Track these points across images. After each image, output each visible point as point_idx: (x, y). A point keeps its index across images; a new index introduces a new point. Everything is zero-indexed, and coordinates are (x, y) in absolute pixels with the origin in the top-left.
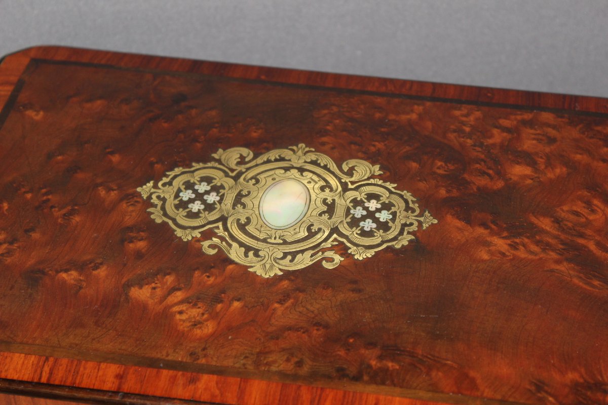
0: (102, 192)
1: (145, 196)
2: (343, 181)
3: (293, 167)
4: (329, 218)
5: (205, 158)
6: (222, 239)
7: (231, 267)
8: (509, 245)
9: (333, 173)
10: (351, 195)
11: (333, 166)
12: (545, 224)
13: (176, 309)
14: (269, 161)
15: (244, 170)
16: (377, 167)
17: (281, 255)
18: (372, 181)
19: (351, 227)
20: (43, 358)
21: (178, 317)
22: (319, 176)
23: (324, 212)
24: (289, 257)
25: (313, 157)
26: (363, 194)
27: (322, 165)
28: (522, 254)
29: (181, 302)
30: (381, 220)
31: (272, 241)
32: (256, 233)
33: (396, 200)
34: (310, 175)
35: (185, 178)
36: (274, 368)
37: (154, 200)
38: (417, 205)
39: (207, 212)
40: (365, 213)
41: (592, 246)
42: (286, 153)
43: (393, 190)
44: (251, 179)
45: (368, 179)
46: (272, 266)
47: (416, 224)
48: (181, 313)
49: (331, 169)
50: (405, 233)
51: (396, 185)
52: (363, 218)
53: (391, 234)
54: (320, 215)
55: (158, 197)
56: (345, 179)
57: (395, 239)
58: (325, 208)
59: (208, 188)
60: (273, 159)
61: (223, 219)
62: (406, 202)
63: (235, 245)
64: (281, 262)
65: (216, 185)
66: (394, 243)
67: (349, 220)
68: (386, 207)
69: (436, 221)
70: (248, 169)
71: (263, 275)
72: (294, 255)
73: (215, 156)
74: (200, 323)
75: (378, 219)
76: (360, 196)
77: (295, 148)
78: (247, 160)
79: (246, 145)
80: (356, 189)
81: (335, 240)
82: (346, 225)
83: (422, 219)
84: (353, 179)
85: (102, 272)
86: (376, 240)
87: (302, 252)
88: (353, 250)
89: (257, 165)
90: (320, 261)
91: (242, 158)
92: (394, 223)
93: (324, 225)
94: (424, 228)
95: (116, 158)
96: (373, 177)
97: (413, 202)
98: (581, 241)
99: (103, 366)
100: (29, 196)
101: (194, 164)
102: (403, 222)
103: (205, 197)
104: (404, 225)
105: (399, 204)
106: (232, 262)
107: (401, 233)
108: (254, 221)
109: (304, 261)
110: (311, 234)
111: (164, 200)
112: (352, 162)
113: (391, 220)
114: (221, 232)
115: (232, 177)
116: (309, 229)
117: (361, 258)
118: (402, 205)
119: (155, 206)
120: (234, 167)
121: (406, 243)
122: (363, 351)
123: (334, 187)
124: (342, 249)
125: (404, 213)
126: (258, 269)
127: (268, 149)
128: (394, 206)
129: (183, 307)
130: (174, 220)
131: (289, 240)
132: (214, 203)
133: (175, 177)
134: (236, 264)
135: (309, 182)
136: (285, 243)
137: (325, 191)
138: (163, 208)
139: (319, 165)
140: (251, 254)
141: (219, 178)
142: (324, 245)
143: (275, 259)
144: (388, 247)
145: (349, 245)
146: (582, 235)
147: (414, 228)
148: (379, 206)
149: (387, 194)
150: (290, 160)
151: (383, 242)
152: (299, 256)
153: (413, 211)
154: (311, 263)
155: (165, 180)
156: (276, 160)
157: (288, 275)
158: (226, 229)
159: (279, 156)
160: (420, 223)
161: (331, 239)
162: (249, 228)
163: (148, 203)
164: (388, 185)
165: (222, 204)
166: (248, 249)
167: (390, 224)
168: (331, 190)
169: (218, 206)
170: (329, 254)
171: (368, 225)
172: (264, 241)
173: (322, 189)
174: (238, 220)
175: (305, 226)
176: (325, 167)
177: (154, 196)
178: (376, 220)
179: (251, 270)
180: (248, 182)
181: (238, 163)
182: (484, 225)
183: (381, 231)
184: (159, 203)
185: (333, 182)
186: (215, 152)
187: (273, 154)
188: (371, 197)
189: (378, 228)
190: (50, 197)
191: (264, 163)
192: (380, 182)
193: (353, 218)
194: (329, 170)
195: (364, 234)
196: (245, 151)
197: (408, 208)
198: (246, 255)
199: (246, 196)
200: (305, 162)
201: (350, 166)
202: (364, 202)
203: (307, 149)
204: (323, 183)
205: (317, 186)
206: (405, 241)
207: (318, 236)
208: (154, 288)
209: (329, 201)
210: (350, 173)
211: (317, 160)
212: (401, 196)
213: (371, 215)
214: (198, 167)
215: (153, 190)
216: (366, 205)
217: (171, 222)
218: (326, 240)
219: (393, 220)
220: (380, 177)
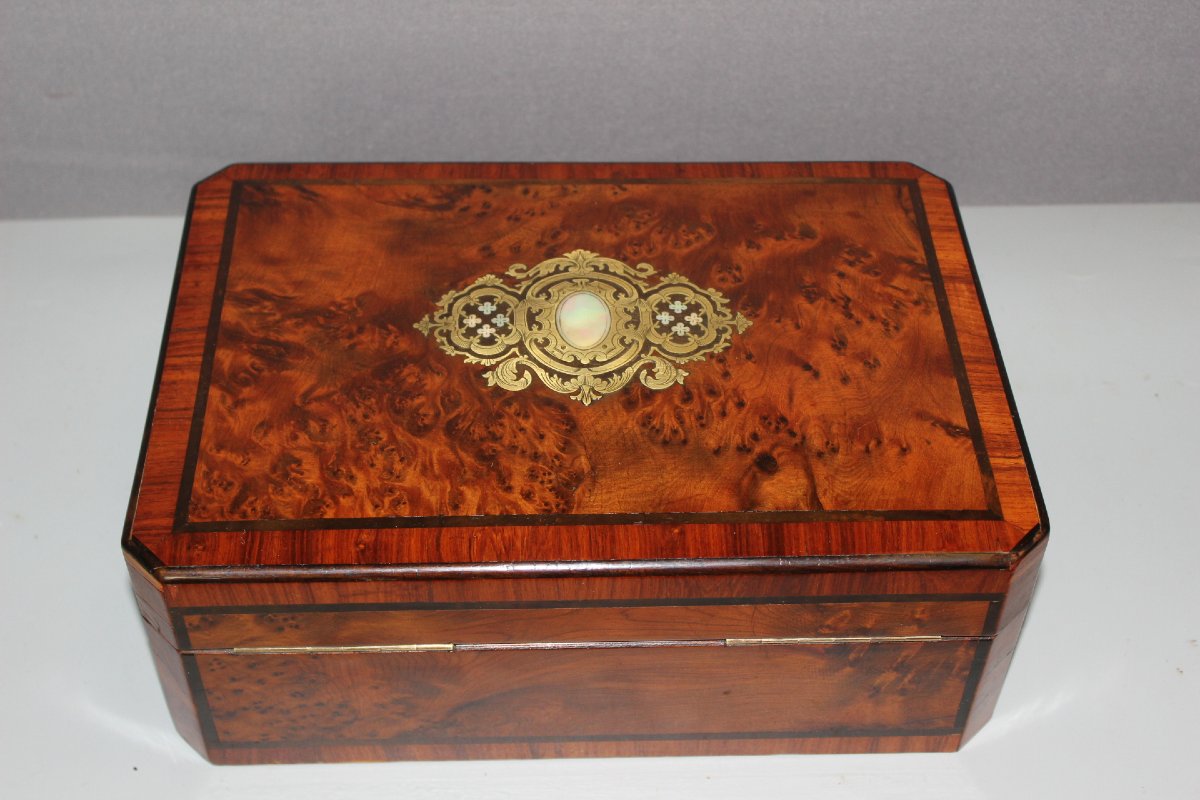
1: (739, 316)
2: (526, 356)
3: (588, 366)
4: (530, 308)
5: (694, 368)
6: (636, 277)
9: (541, 365)
10: (513, 340)
11: (540, 373)
14: (620, 371)
15: (643, 355)
16: (491, 383)
17: (570, 269)
18: (493, 362)
19: (505, 303)
22: (555, 359)
23: (537, 314)
24: (561, 268)
25: (570, 386)
26: (500, 342)
27: (555, 376)
30: (474, 316)
31: (584, 281)
32: (602, 285)
33: (463, 343)
34: (565, 358)
35: (706, 340)
37: (727, 311)
38: (438, 340)
39: (664, 301)
40: (494, 321)
42: (603, 387)
43: (467, 355)
44: (630, 345)
45: (498, 363)
46: (576, 259)
47: (436, 319)
49: (543, 371)
50: (446, 307)
51: (465, 361)
52: (494, 314)
53: (461, 303)
54: (541, 311)
55: (724, 316)
56: (523, 359)
57: (456, 299)
58: (537, 319)
59: (674, 329)
60: (615, 376)
61: (642, 295)
62: (450, 343)
63: (621, 273)
64: (568, 264)
65: (667, 334)
66: (457, 295)
67: (509, 310)
68: (471, 332)
69: (415, 325)
70: (638, 358)
71: (582, 251)
72: (557, 271)
73: (684, 373)
75: (478, 317)
76: (503, 341)
77: (595, 397)
78: (644, 372)
79: (650, 395)
80: (509, 347)
81: (519, 289)
82: (511, 305)
83: (431, 325)
84: (515, 360)
86: (476, 295)
87: (549, 275)
88: (499, 282)
89: (631, 364)
90: (528, 269)
91: (652, 374)
92: (460, 316)
93: (535, 302)
94: (427, 316)
96: (492, 368)
97: (442, 343)
101: (703, 358)
102: (451, 318)
103: (672, 318)
104: (449, 314)
105: (458, 338)
107: (451, 306)
108: (610, 298)
109: (546, 266)
110: (545, 290)
111: (717, 313)
112: (519, 386)
113: (464, 318)
114: (641, 285)
115: (654, 345)
116: (549, 296)
117: (488, 276)
118: (455, 338)
119: (723, 305)
120: (654, 358)
121: (445, 297)
123: (534, 346)
124: (512, 282)
125: (451, 328)
126: (589, 256)
127: (625, 389)
128: (463, 335)
130: (695, 292)
131: (566, 283)
132: (660, 312)
133: (717, 340)
135: (564, 347)
136: (570, 280)
137: (544, 338)
138: (713, 304)
139: (560, 375)
140: (601, 268)
141: (667, 342)
142: (528, 282)
143: (575, 265)
144: (463, 289)
145: (503, 286)
147: (438, 314)
148: (479, 331)
149: (473, 348)
151: (468, 292)
152: (552, 270)
153: (441, 333)
154: (539, 265)
155: (727, 336)
156: (611, 374)
157: (558, 254)
158: (636, 287)
159: (609, 382)
160: (432, 320)
161: (523, 288)
162: (611, 289)
163: (732, 309)
164: (474, 360)
165: (650, 311)
166: (606, 272)
167: (464, 313)
168: (536, 341)
169: (656, 310)
170: (520, 276)
171: (487, 308)
172: (592, 280)
173: (547, 342)
174: (627, 296)
175: (553, 296)
176: (551, 373)
177: (730, 316)
178: (480, 315)
179: (595, 254)
180: (633, 340)
181: (653, 366)
183: (472, 304)
184: (719, 308)
185: (536, 352)
187: (617, 384)
188: (492, 341)
189: (476, 306)
191: (623, 369)
192: (484, 362)
193: (505, 313)
194: (546, 369)
195: (490, 299)
196: (651, 384)
197: (448, 335)
198: (606, 266)
199: (628, 323)
200: (576, 377)
201: (522, 379)
202: (497, 332)
203: (579, 397)
204: (548, 348)
205: (553, 343)
206: (445, 300)
207: (537, 290)
209: (535, 327)
210: (521, 370)
211: (563, 382)
212: (457, 348)
213: (487, 319)
214: (697, 355)
215: (734, 322)
216: (493, 330)
217: (698, 289)
218: (528, 288)
219: (461, 319)
220: (486, 369)
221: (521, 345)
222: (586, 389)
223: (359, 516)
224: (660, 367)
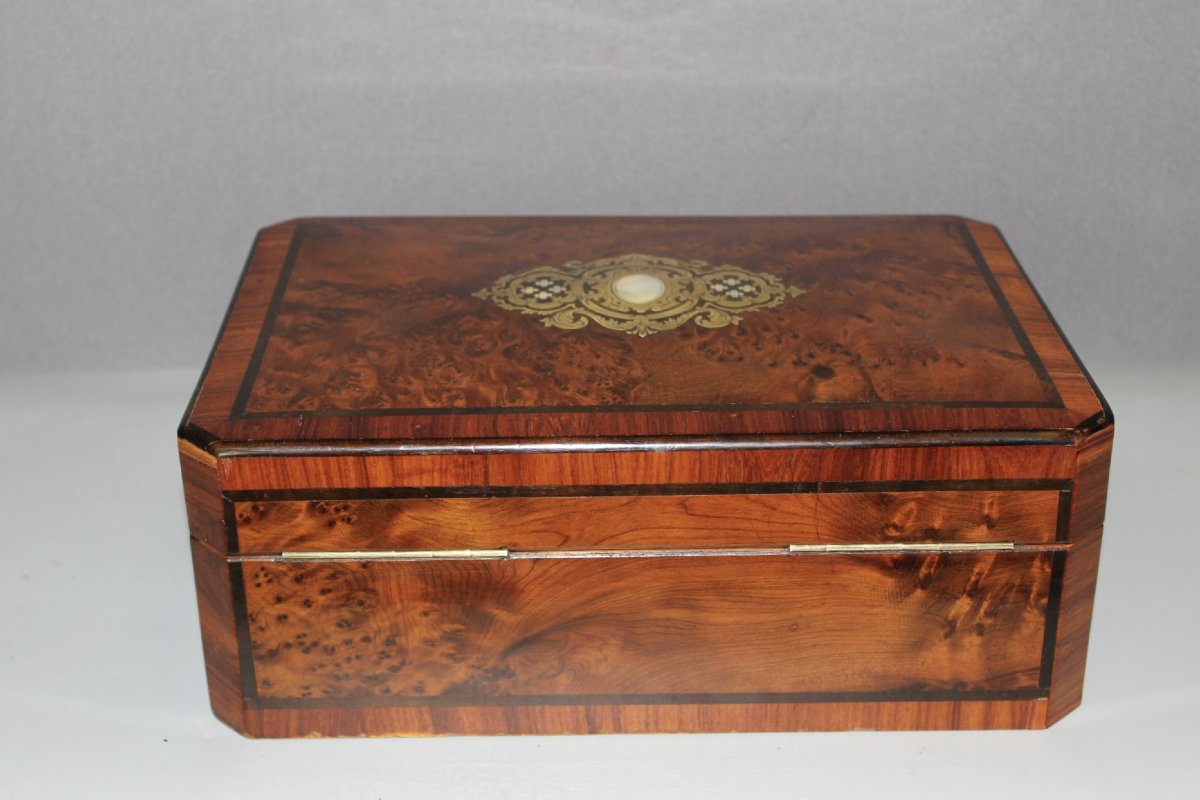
1: (793, 287)
2: (582, 309)
3: (644, 314)
4: (586, 282)
5: (749, 315)
6: (690, 267)
9: (596, 314)
10: (569, 300)
11: (597, 319)
14: (675, 317)
15: (697, 308)
16: (547, 324)
17: (625, 263)
18: (551, 312)
19: (561, 280)
22: (611, 310)
23: (593, 285)
24: (617, 263)
25: (624, 327)
27: (611, 320)
30: (531, 288)
31: (639, 268)
33: (520, 302)
34: (621, 309)
35: (760, 300)
37: (780, 285)
38: (496, 302)
39: (718, 279)
40: (551, 290)
42: (658, 327)
43: (525, 309)
44: (684, 302)
45: (555, 313)
47: (494, 290)
49: (600, 318)
50: (504, 284)
51: (523, 312)
52: (550, 286)
53: (518, 281)
54: (597, 284)
55: (777, 287)
56: (581, 311)
57: (513, 279)
58: (593, 288)
59: (728, 293)
60: (670, 320)
61: (696, 276)
62: (507, 302)
63: (675, 265)
65: (721, 296)
66: (514, 277)
67: (566, 284)
68: (528, 296)
69: (474, 294)
70: (694, 309)
71: (637, 254)
72: (612, 264)
73: (738, 319)
75: (535, 288)
76: (556, 302)
77: (650, 333)
78: (699, 317)
80: (565, 304)
81: (575, 273)
82: (568, 281)
83: (489, 294)
84: (571, 312)
87: (605, 266)
88: (555, 270)
89: (686, 313)
90: (584, 263)
91: (706, 319)
93: (591, 279)
94: (484, 289)
96: (549, 316)
97: (500, 303)
101: (758, 310)
102: (508, 289)
103: (726, 288)
104: (507, 287)
105: (515, 300)
107: (508, 283)
108: (665, 277)
109: (601, 262)
110: (601, 273)
111: (770, 285)
112: (577, 326)
113: (521, 289)
114: (695, 270)
115: (708, 302)
116: (604, 276)
117: (545, 267)
118: (511, 300)
119: (776, 282)
120: (709, 310)
121: (503, 279)
123: (590, 303)
125: (509, 294)
126: (644, 257)
128: (520, 298)
131: (621, 270)
132: (714, 285)
133: (771, 300)
135: (619, 303)
136: (625, 268)
137: (600, 298)
138: (766, 281)
139: (615, 319)
140: (656, 262)
141: (723, 302)
143: (630, 261)
144: (520, 274)
145: (560, 272)
148: (536, 296)
149: (530, 305)
150: (651, 320)
151: (528, 275)
153: (499, 298)
154: (594, 262)
155: (781, 298)
156: (667, 319)
158: (690, 271)
159: (664, 323)
160: (490, 291)
161: (579, 273)
162: (665, 273)
163: (785, 284)
164: (531, 312)
165: (704, 284)
167: (521, 287)
168: (592, 300)
169: (710, 283)
170: (576, 267)
172: (646, 268)
173: (603, 300)
174: (681, 276)
175: (609, 277)
176: (606, 318)
177: (783, 288)
178: (537, 287)
179: (650, 256)
180: (688, 299)
181: (708, 313)
183: (529, 282)
184: (772, 283)
185: (592, 306)
186: (741, 322)
187: (672, 325)
188: (549, 301)
189: (533, 283)
191: (679, 315)
192: (540, 313)
193: (561, 286)
194: (602, 316)
195: (547, 278)
196: (706, 324)
197: (505, 298)
198: (661, 262)
199: (683, 290)
200: (632, 320)
201: (579, 322)
202: (553, 296)
203: (635, 332)
204: (604, 304)
205: (609, 301)
207: (593, 273)
209: (591, 292)
210: (577, 317)
211: (619, 324)
213: (544, 289)
214: (752, 308)
215: (787, 291)
216: (550, 295)
217: (751, 273)
218: (584, 272)
219: (519, 289)
220: (542, 317)
221: (578, 303)
222: (642, 328)
223: (416, 407)
224: (714, 314)
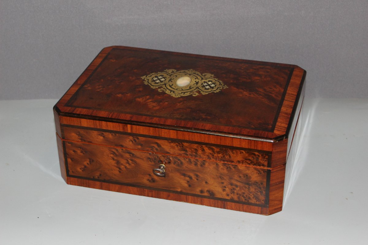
0: (131, 78)
1: (143, 79)
3: (188, 74)
5: (162, 71)
6: (164, 89)
7: (166, 95)
8: (249, 94)
9: (200, 76)
10: (204, 80)
11: (200, 74)
12: (261, 90)
13: (149, 103)
14: (181, 72)
16: (213, 75)
18: (211, 78)
20: (110, 113)
21: (149, 105)
22: (195, 76)
25: (194, 72)
26: (207, 80)
28: (252, 96)
29: (151, 102)
30: (212, 86)
31: (179, 89)
32: (175, 88)
33: (217, 82)
35: (155, 75)
36: (175, 117)
37: (146, 79)
39: (161, 83)
40: (207, 84)
41: (273, 95)
42: (186, 71)
46: (178, 95)
48: (150, 104)
50: (218, 90)
51: (218, 79)
52: (206, 86)
53: (214, 89)
55: (147, 79)
56: (203, 77)
58: (195, 83)
59: (162, 77)
61: (165, 84)
62: (220, 83)
63: (168, 90)
64: (181, 94)
65: (164, 77)
66: (214, 91)
68: (214, 83)
69: (228, 87)
70: (174, 74)
71: (175, 97)
72: (184, 93)
73: (165, 71)
74: (155, 106)
77: (189, 70)
78: (174, 72)
79: (175, 69)
80: (205, 79)
81: (197, 90)
82: (201, 87)
85: (129, 95)
86: (210, 90)
87: (187, 92)
88: (202, 92)
89: (177, 73)
90: (192, 95)
93: (195, 86)
95: (135, 70)
96: (211, 77)
97: (222, 83)
98: (270, 94)
99: (127, 115)
100: (109, 78)
101: (158, 72)
103: (161, 79)
104: (218, 88)
105: (218, 83)
106: (166, 94)
107: (217, 89)
108: (174, 85)
109: (187, 94)
110: (190, 88)
111: (148, 80)
112: (205, 74)
114: (164, 87)
115: (169, 75)
117: (204, 94)
119: (146, 81)
120: (170, 73)
121: (218, 92)
122: (201, 114)
124: (199, 92)
126: (173, 95)
127: (181, 70)
129: (151, 103)
130: (151, 84)
131: (184, 89)
132: (163, 81)
133: (153, 75)
134: (167, 94)
135: (192, 77)
136: (182, 90)
138: (148, 81)
139: (196, 74)
140: (172, 92)
141: (165, 75)
142: (194, 91)
143: (179, 94)
145: (201, 91)
146: (271, 93)
147: (221, 88)
148: (212, 83)
149: (215, 81)
151: (211, 91)
152: (186, 93)
153: (222, 85)
154: (189, 95)
155: (149, 75)
156: (183, 72)
157: (182, 97)
158: (166, 86)
160: (223, 88)
162: (173, 87)
163: (144, 80)
164: (215, 79)
165: (165, 81)
166: (171, 91)
170: (195, 93)
172: (177, 89)
173: (195, 79)
174: (169, 85)
175: (189, 86)
176: (197, 74)
179: (171, 96)
180: (174, 76)
181: (171, 73)
182: (242, 89)
185: (199, 78)
186: (165, 70)
187: (182, 71)
188: (209, 81)
189: (210, 88)
190: (115, 78)
191: (179, 73)
192: (213, 78)
193: (203, 85)
194: (198, 75)
195: (206, 89)
196: (174, 70)
197: (220, 84)
198: (171, 92)
199: (173, 79)
200: (192, 73)
202: (207, 82)
203: (193, 70)
204: (196, 77)
206: (218, 91)
207: (192, 89)
208: (143, 99)
209: (197, 81)
210: (205, 76)
213: (209, 85)
214: (160, 73)
215: (145, 77)
217: (150, 84)
218: (194, 90)
219: (215, 86)
220: (213, 77)
222: (191, 71)
